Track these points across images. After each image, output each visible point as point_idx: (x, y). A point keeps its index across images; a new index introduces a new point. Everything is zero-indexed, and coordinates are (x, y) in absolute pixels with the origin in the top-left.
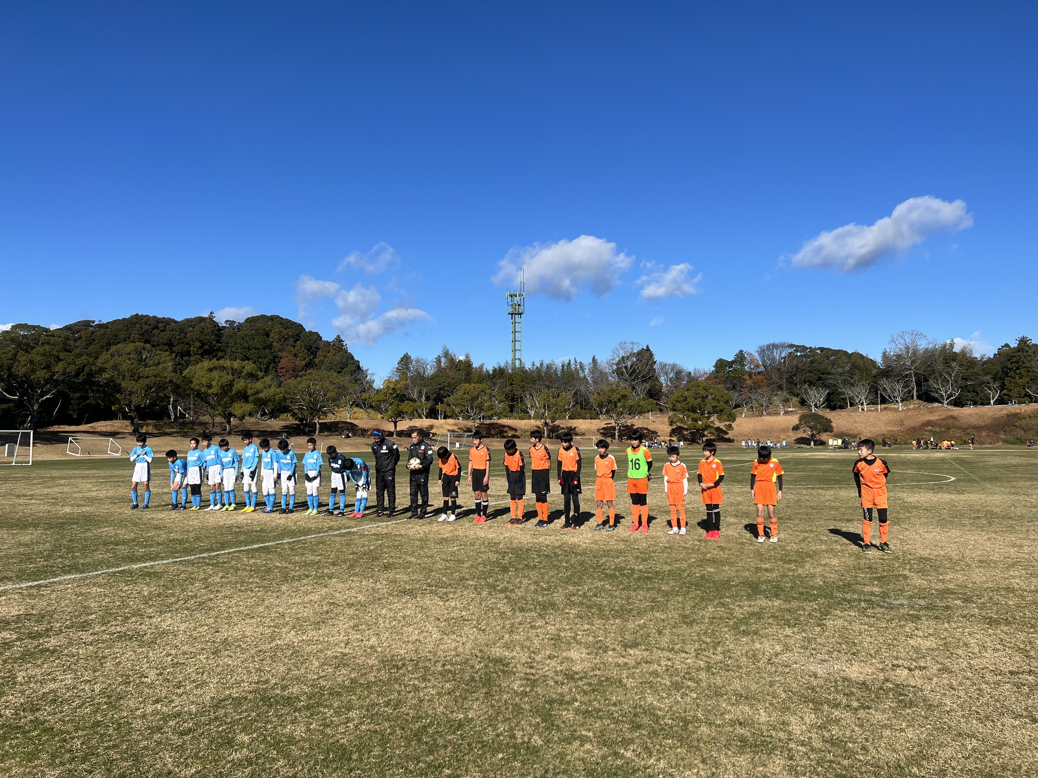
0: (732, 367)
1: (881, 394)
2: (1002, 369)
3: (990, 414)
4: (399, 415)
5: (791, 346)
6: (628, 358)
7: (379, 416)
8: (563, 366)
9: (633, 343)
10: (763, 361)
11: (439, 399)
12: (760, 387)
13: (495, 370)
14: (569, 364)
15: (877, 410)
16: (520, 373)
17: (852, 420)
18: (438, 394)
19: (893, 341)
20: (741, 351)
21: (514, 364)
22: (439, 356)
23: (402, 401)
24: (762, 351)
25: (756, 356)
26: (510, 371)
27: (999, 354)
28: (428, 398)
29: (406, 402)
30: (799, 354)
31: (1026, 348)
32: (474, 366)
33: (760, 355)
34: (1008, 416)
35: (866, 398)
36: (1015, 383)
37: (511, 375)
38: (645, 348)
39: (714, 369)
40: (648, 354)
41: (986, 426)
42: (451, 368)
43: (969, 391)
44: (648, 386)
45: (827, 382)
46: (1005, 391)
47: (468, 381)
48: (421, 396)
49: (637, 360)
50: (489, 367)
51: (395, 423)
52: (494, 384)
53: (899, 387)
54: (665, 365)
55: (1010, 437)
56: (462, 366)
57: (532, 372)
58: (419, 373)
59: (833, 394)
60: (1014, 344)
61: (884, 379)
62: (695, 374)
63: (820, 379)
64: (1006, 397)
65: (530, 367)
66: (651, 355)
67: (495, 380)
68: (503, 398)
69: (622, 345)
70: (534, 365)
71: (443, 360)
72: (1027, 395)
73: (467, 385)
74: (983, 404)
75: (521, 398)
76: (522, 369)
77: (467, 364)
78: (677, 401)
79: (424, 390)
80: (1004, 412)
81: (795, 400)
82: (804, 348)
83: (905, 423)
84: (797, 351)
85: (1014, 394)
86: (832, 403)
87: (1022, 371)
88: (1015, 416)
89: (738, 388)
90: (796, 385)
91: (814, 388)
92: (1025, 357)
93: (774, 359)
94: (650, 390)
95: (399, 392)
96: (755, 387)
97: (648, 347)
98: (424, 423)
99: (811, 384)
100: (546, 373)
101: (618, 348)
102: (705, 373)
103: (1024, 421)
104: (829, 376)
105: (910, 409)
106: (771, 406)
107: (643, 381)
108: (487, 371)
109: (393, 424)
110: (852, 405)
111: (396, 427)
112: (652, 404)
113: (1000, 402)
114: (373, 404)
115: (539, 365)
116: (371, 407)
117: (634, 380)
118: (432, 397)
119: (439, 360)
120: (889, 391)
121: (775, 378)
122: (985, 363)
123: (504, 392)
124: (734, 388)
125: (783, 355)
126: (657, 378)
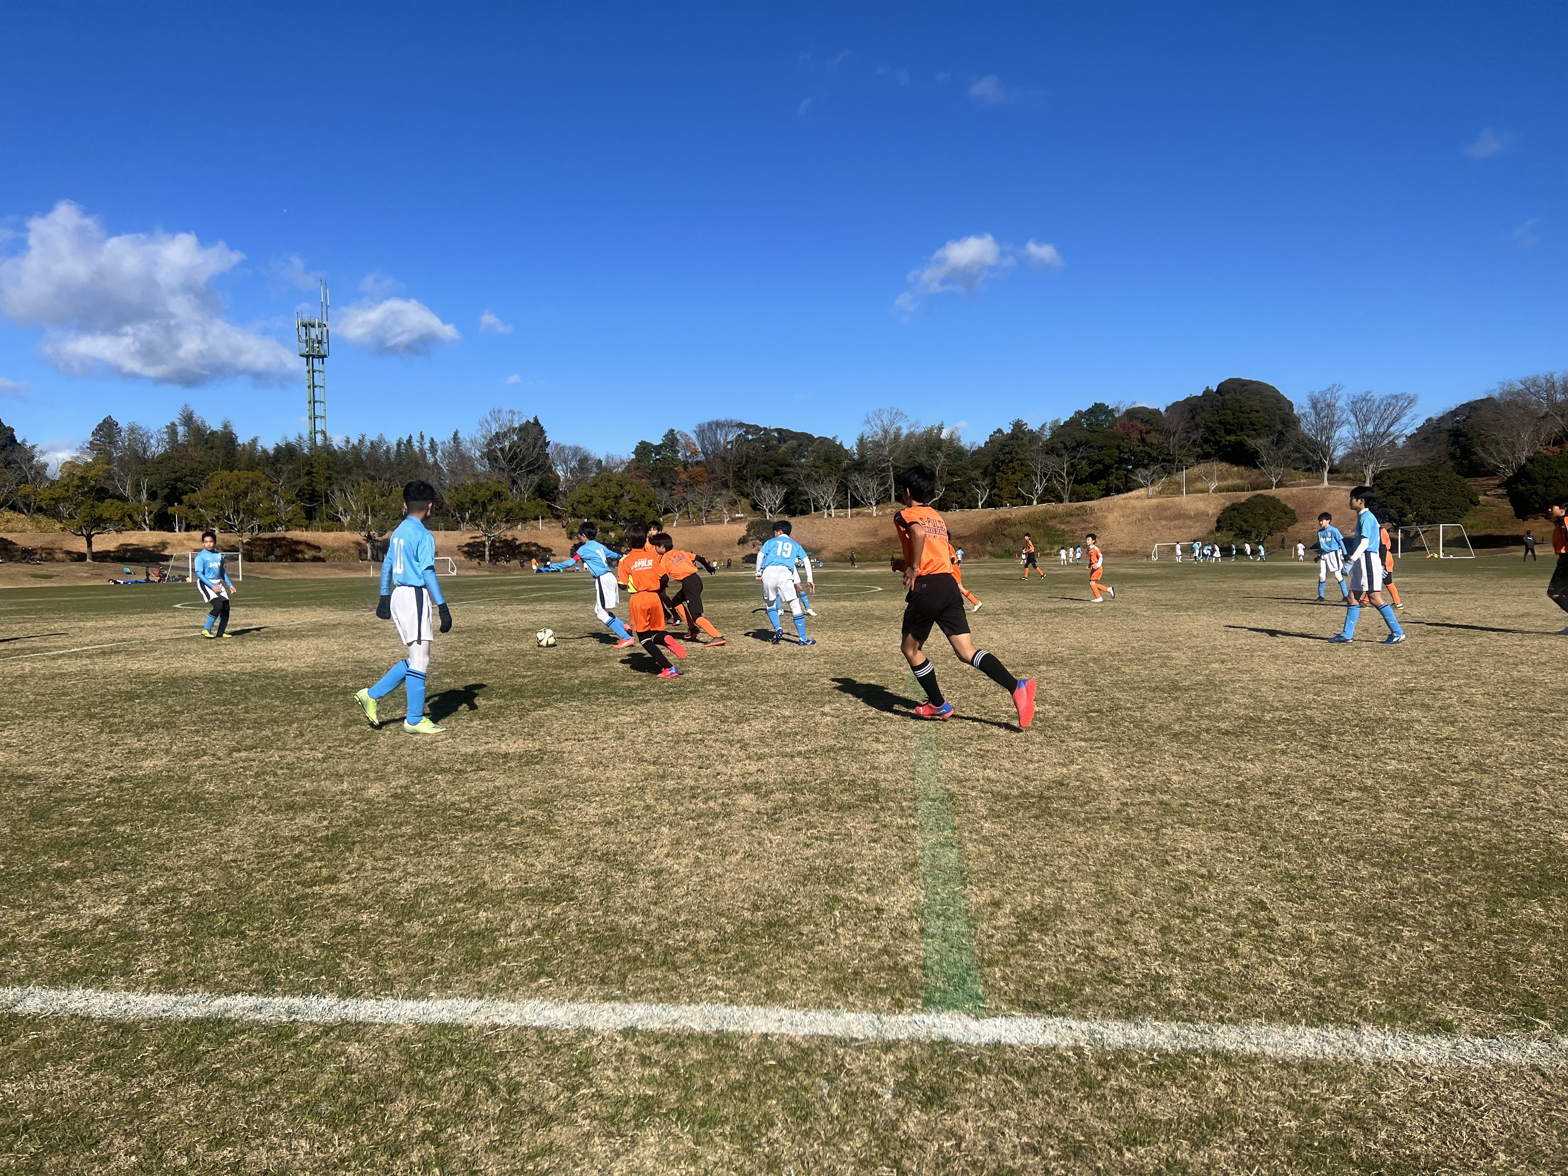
0: (659, 454)
1: (852, 495)
2: (994, 461)
3: (978, 520)
4: (98, 523)
5: (740, 425)
6: (505, 435)
7: (58, 526)
8: (399, 445)
9: (512, 412)
10: (703, 447)
11: (174, 496)
12: (698, 483)
13: (278, 449)
14: (409, 441)
15: (846, 515)
16: (324, 455)
17: (815, 530)
18: (174, 489)
19: (868, 422)
20: (672, 431)
21: (313, 440)
22: (173, 424)
23: (101, 499)
24: (701, 432)
25: (693, 437)
26: (306, 451)
27: (991, 441)
28: (152, 496)
29: (108, 501)
30: (750, 437)
31: (1021, 435)
32: (240, 441)
33: (698, 436)
34: (997, 522)
35: (834, 500)
36: (1008, 479)
37: (308, 458)
38: (532, 421)
39: (633, 456)
40: (536, 429)
41: (971, 536)
42: (196, 445)
43: (955, 491)
44: (536, 479)
45: (786, 477)
46: (995, 491)
47: (230, 467)
48: (139, 492)
49: (520, 439)
50: (269, 443)
51: (89, 538)
52: (278, 473)
53: (873, 484)
54: (563, 448)
55: (998, 550)
56: (217, 441)
57: (345, 453)
58: (135, 452)
59: (792, 493)
60: (1007, 430)
61: (856, 474)
62: (608, 462)
63: (777, 473)
64: (996, 498)
65: (342, 445)
66: (542, 431)
67: (279, 466)
68: (292, 495)
69: (495, 414)
70: (348, 442)
71: (181, 430)
72: (1019, 495)
73: (226, 473)
74: (970, 507)
75: (326, 495)
76: (327, 448)
77: (227, 439)
78: (579, 502)
79: (145, 482)
80: (993, 517)
81: (745, 502)
82: (757, 429)
83: (879, 532)
84: (747, 433)
85: (1004, 494)
86: (792, 507)
87: (1016, 464)
88: (1004, 522)
89: (668, 485)
90: (746, 481)
91: (769, 485)
92: (1019, 446)
93: (718, 442)
94: (540, 486)
95: (93, 483)
96: (692, 483)
97: (536, 419)
98: (148, 538)
99: (766, 479)
100: (369, 456)
101: (489, 418)
102: (622, 462)
103: (1014, 529)
104: (788, 469)
105: (887, 515)
106: (713, 511)
107: (529, 472)
108: (264, 451)
109: (84, 540)
110: (816, 509)
111: (90, 544)
112: (542, 506)
113: (989, 504)
114: (43, 504)
115: (356, 443)
116: (40, 510)
117: (514, 470)
118: (162, 493)
119: (172, 430)
120: (861, 489)
121: (719, 469)
122: (974, 453)
123: (295, 486)
124: (663, 484)
125: (730, 439)
126: (550, 468)
